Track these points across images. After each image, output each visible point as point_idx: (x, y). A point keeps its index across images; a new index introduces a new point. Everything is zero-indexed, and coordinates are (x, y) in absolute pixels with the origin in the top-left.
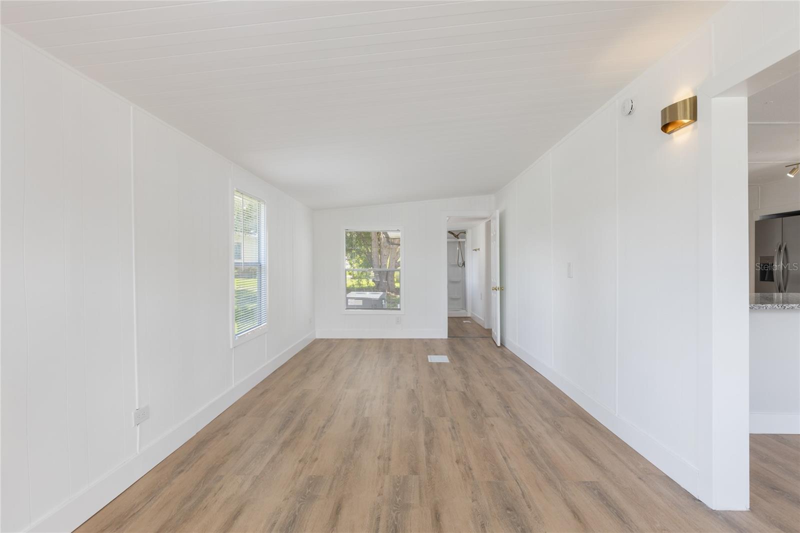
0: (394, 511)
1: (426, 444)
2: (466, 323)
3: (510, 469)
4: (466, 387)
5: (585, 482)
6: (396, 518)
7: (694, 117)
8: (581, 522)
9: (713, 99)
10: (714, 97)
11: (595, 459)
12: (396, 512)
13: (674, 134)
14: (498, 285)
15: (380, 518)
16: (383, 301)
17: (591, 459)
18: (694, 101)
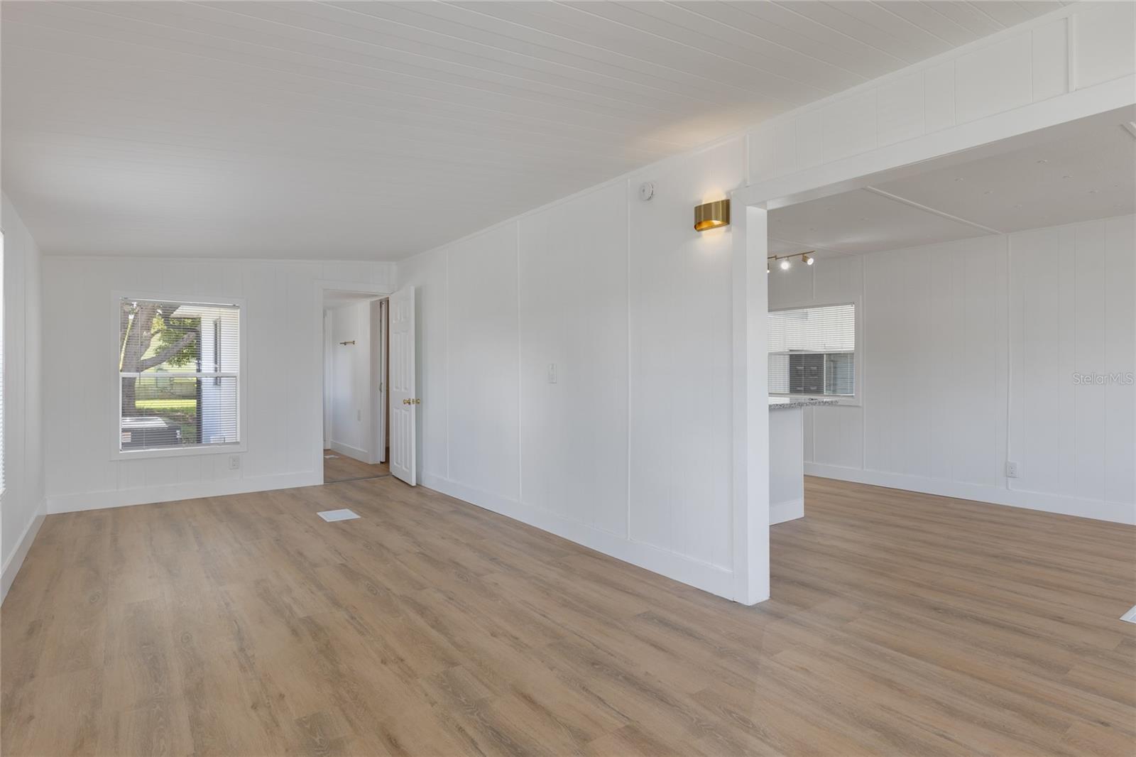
0: (472, 713)
1: (433, 627)
2: (330, 459)
3: (559, 625)
4: (420, 546)
5: (639, 615)
6: (482, 719)
7: (727, 220)
8: (667, 652)
9: (748, 208)
10: (749, 205)
11: (630, 591)
12: (475, 714)
13: (703, 232)
14: (413, 397)
15: (461, 728)
16: (178, 431)
17: (628, 593)
18: (727, 205)
